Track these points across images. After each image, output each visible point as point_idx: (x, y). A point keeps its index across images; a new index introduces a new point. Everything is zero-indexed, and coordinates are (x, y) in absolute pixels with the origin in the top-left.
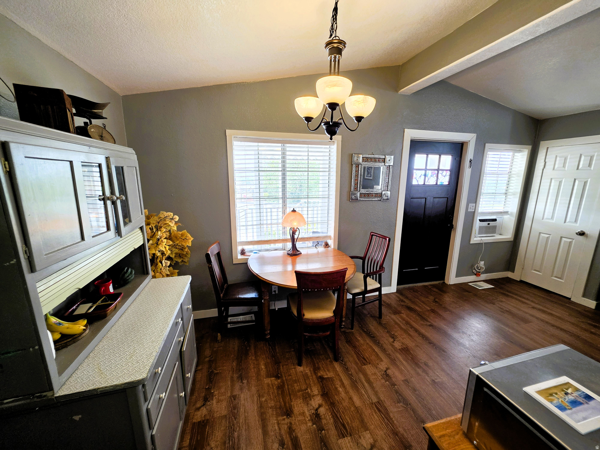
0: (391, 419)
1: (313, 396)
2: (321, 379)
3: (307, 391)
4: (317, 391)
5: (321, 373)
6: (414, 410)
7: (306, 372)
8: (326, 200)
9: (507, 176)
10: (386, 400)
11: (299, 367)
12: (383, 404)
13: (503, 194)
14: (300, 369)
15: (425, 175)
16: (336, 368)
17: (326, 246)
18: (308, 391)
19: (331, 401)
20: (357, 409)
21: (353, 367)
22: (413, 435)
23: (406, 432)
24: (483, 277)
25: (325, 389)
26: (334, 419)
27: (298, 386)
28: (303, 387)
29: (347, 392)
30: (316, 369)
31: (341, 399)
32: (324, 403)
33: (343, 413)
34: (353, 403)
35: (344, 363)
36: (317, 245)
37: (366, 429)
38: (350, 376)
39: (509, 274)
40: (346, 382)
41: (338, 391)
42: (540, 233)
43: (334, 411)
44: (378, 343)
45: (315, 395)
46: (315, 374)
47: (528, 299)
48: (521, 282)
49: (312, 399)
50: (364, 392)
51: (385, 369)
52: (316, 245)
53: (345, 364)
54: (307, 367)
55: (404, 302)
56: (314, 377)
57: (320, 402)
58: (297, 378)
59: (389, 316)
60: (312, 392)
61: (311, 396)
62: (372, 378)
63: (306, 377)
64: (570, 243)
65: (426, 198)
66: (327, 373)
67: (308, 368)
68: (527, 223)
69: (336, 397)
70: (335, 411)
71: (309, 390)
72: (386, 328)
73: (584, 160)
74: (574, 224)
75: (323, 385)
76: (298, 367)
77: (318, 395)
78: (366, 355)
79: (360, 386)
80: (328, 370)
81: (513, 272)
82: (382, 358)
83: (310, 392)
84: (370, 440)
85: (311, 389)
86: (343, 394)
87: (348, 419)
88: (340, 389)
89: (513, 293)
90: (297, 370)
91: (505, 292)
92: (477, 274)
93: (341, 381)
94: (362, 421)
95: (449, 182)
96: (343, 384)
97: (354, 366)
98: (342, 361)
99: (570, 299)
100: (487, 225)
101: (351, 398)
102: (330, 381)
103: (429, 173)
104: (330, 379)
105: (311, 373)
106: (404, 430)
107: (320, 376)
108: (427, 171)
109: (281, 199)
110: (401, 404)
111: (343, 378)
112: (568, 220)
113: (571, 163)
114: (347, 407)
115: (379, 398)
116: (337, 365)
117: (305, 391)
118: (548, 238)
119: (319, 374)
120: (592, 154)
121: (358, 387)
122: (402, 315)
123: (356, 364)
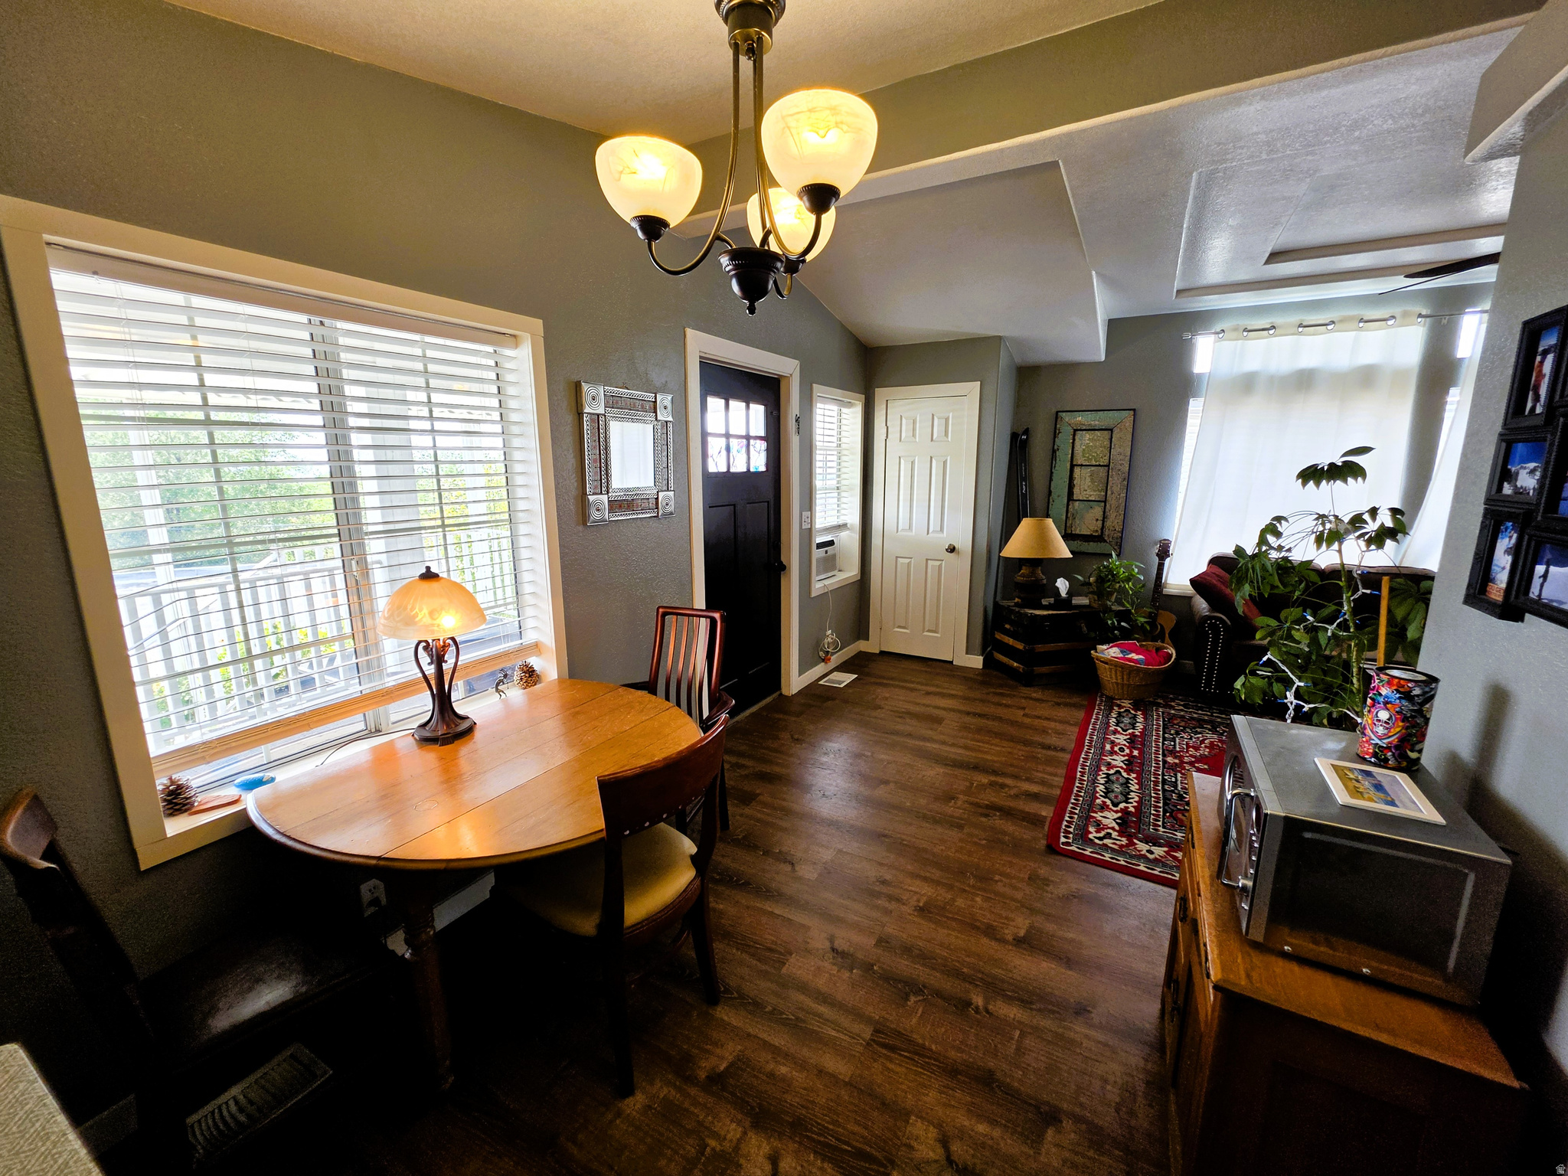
0: (923, 1047)
1: (737, 1148)
2: (717, 1082)
3: (708, 1149)
4: (734, 1125)
5: (705, 1066)
6: (939, 994)
7: (662, 1096)
8: (505, 532)
9: (835, 453)
10: (884, 1013)
11: (630, 1101)
12: (888, 1027)
13: (834, 489)
14: (635, 1104)
15: (728, 449)
16: (729, 1024)
17: (530, 676)
18: (713, 1149)
19: (788, 1118)
20: (851, 1085)
21: (759, 987)
22: (976, 1047)
23: (963, 1052)
24: (836, 660)
25: (747, 1102)
26: (831, 1160)
27: (670, 1160)
28: (689, 1151)
29: (802, 1065)
30: (682, 1068)
31: (804, 1092)
32: (776, 1144)
33: (835, 1123)
34: (834, 1079)
35: (736, 995)
36: (502, 681)
37: (904, 1115)
38: (775, 1017)
39: (862, 646)
40: (780, 1039)
41: (783, 1079)
42: (897, 557)
43: (813, 1140)
44: (768, 891)
45: (738, 1140)
46: (691, 1080)
47: (913, 682)
48: (883, 653)
49: (742, 1161)
50: (834, 1033)
51: (828, 944)
52: (498, 685)
53: (742, 996)
54: (652, 1084)
55: (743, 766)
56: (693, 1091)
57: (766, 1149)
58: (649, 1140)
59: (741, 815)
60: (725, 1139)
61: (730, 1154)
62: (821, 983)
63: (670, 1113)
64: (940, 566)
65: (734, 505)
66: (718, 1051)
67: (658, 1084)
68: (876, 541)
69: (788, 1098)
70: (815, 1136)
71: (713, 1143)
72: (755, 848)
73: (938, 425)
74: (941, 535)
75: (733, 1094)
76: (627, 1101)
77: (745, 1133)
78: (767, 936)
79: (814, 1025)
80: (716, 1044)
81: (867, 639)
82: (802, 921)
83: (718, 1148)
84: (930, 1135)
85: (716, 1136)
86: (799, 1077)
87: (856, 1129)
88: (784, 1070)
89: (888, 679)
90: (628, 1115)
91: (878, 681)
92: (825, 660)
93: (766, 1045)
94: (885, 1106)
95: (767, 465)
96: (776, 1051)
97: (764, 984)
98: (727, 991)
99: (952, 662)
100: (824, 554)
101: (821, 1072)
102: (742, 1070)
103: (734, 442)
104: (739, 1064)
105: (679, 1089)
106: (959, 1050)
107: (707, 1077)
108: (731, 440)
109: (337, 539)
110: (913, 999)
111: (764, 1036)
112: (931, 531)
113: (923, 429)
114: (831, 1100)
115: (869, 1020)
116: (723, 1013)
117: (703, 1154)
118: (909, 564)
119: (702, 1075)
120: (947, 415)
121: (814, 1031)
122: (761, 797)
123: (765, 975)
